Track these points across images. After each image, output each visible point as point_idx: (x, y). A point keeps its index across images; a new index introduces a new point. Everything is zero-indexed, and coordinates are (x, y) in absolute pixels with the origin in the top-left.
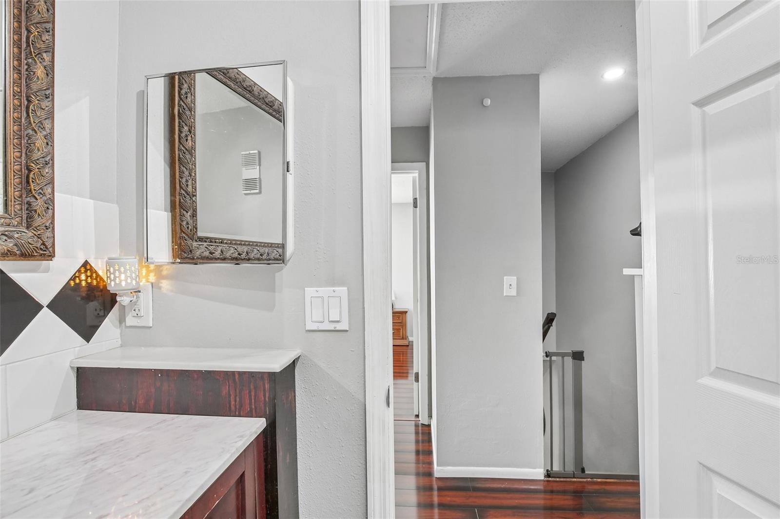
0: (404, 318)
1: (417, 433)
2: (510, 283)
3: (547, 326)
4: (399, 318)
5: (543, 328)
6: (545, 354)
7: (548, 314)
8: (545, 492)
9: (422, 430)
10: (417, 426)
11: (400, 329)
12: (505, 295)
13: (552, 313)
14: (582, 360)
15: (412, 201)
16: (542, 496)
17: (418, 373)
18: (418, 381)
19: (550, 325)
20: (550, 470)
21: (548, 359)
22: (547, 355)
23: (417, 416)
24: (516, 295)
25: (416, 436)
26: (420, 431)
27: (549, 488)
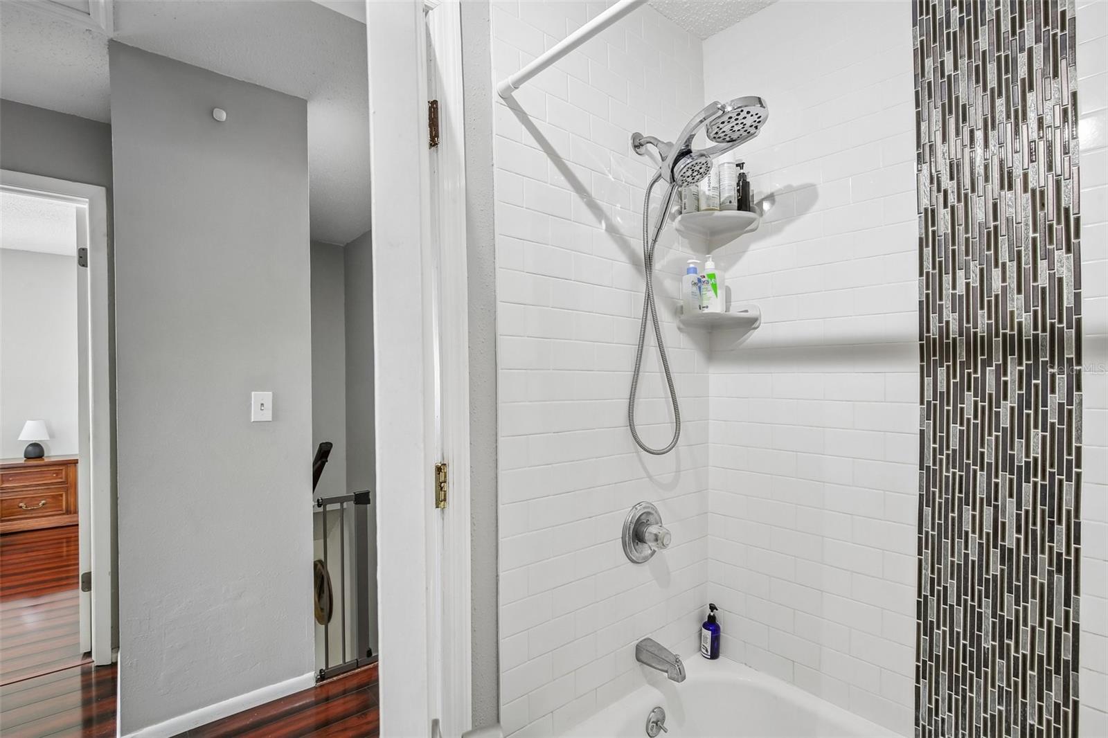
0: (71, 475)
1: (86, 687)
2: (262, 402)
3: (319, 462)
4: (57, 474)
5: (313, 466)
6: (316, 503)
7: (321, 445)
8: (317, 703)
9: (97, 677)
10: (86, 673)
11: (61, 495)
12: (252, 420)
13: (326, 443)
14: (367, 504)
15: (75, 253)
16: (313, 710)
17: (90, 574)
18: (90, 589)
19: (324, 460)
20: (324, 669)
21: (321, 509)
22: (320, 503)
23: (88, 654)
24: (271, 419)
25: (83, 693)
26: (94, 681)
27: (324, 696)
